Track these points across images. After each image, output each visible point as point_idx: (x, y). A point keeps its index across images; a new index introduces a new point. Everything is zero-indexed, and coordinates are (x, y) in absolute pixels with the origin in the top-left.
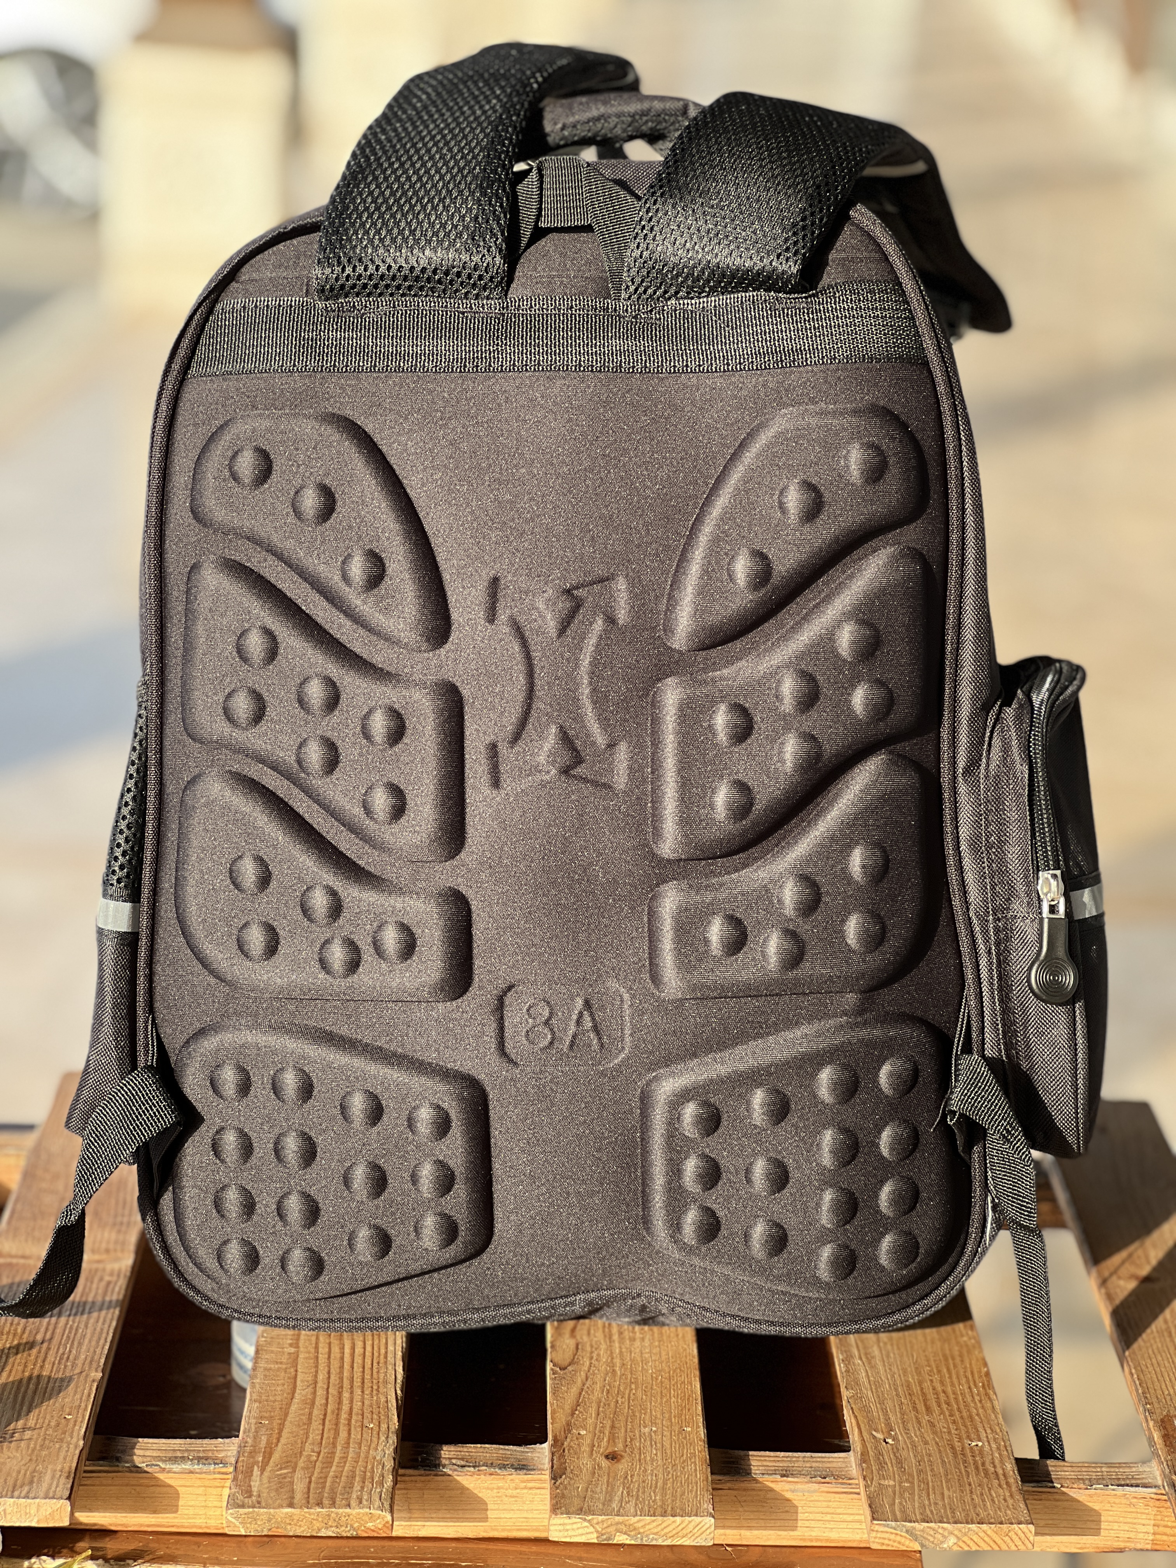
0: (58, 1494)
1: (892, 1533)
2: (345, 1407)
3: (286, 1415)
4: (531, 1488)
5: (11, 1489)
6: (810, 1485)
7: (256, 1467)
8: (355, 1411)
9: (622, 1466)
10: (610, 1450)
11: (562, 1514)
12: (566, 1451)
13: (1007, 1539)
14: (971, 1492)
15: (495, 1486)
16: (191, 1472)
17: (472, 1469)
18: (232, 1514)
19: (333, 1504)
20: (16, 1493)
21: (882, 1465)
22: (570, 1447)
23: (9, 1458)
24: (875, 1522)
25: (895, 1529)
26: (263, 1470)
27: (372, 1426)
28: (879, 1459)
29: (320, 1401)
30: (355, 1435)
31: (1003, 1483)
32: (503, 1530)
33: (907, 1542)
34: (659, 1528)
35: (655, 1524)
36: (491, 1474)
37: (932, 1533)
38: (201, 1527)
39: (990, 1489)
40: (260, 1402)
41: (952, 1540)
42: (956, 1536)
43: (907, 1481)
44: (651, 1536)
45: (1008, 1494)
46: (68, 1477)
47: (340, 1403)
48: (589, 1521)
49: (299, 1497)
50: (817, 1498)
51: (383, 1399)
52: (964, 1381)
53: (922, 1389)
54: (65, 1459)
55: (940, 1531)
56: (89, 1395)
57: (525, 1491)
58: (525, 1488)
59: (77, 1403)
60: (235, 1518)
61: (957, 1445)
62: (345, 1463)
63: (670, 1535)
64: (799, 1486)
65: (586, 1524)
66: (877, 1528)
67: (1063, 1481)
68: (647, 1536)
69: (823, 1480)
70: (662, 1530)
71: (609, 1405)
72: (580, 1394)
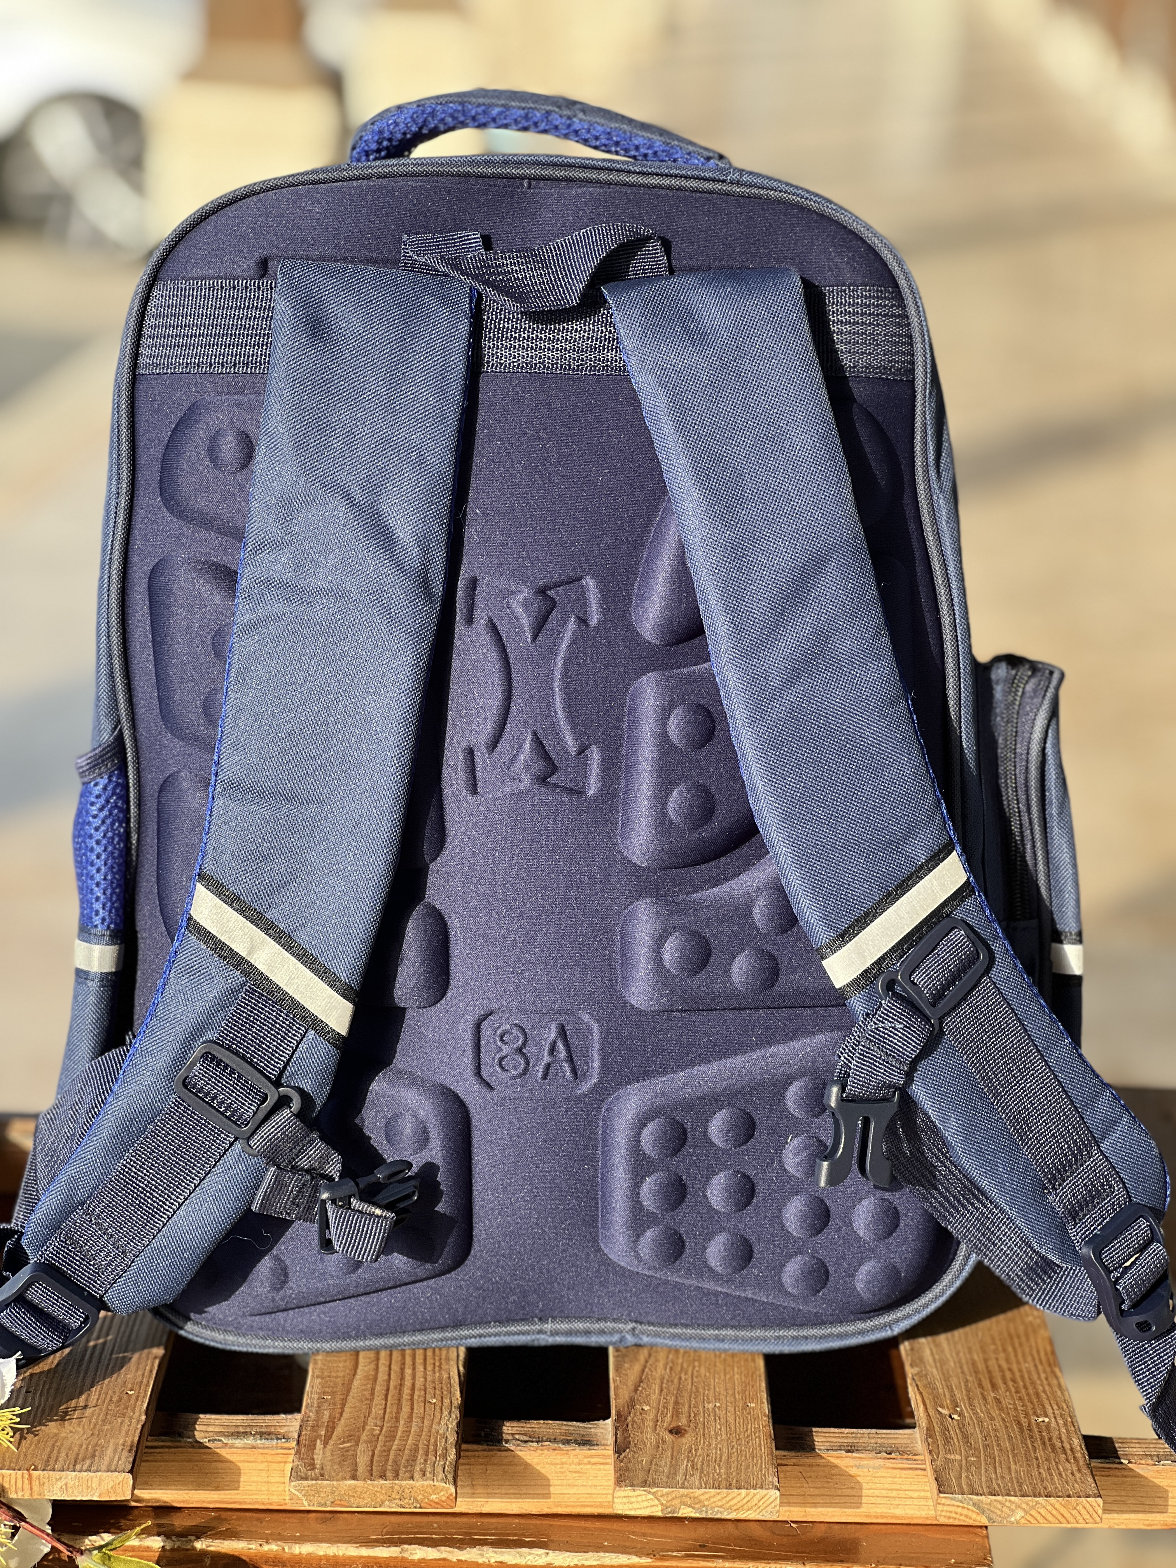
0: (121, 1468)
1: (958, 1506)
2: (408, 1383)
3: (349, 1390)
4: (594, 1464)
5: (72, 1462)
6: (876, 1461)
7: (318, 1441)
8: (417, 1386)
9: (687, 1441)
10: (673, 1425)
11: (626, 1486)
12: (630, 1426)
13: (1074, 1512)
14: (1039, 1467)
15: (558, 1461)
16: (254, 1447)
17: (535, 1444)
18: (295, 1486)
19: (397, 1476)
20: (78, 1467)
21: (947, 1440)
22: (634, 1422)
23: (71, 1432)
24: (942, 1495)
25: (962, 1502)
26: (326, 1443)
27: (434, 1401)
28: (945, 1434)
29: (382, 1376)
30: (418, 1409)
31: (1070, 1457)
32: (567, 1506)
33: (974, 1516)
34: (724, 1501)
35: (719, 1497)
36: (554, 1450)
37: (999, 1506)
38: (263, 1504)
39: (1057, 1464)
40: (322, 1378)
41: (1020, 1514)
42: (1024, 1510)
43: (974, 1455)
44: (716, 1509)
45: (1075, 1469)
46: (130, 1451)
47: (402, 1378)
48: (654, 1494)
49: (362, 1469)
50: (882, 1474)
51: (445, 1376)
52: (1029, 1359)
53: (987, 1367)
54: (127, 1433)
55: (1008, 1504)
56: (151, 1371)
57: (589, 1466)
58: (589, 1463)
59: (139, 1380)
60: (298, 1490)
61: (1024, 1420)
62: (408, 1436)
63: (735, 1507)
64: (865, 1462)
65: (651, 1496)
66: (943, 1501)
67: (1131, 1457)
68: (712, 1508)
69: (889, 1456)
70: (727, 1502)
71: (672, 1381)
72: (643, 1371)
